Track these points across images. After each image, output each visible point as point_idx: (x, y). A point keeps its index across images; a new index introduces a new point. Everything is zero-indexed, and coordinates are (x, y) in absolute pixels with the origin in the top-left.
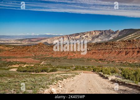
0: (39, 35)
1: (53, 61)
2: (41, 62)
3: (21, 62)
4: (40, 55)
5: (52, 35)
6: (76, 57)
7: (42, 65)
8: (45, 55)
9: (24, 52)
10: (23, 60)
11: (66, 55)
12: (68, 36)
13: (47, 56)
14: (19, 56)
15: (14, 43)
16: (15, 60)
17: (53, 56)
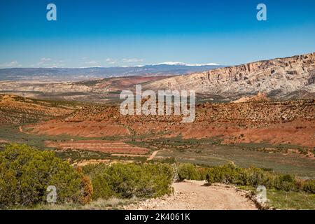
0: (144, 68)
1: (182, 150)
2: (149, 153)
3: (98, 152)
4: (147, 131)
5: (184, 66)
6: (247, 141)
7: (152, 161)
8: (162, 132)
9: (103, 123)
10: (104, 147)
11: (218, 134)
12: (234, 70)
13: (167, 136)
14: (90, 135)
15: (72, 90)
16: (81, 146)
17: (183, 134)
